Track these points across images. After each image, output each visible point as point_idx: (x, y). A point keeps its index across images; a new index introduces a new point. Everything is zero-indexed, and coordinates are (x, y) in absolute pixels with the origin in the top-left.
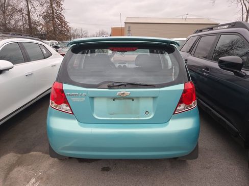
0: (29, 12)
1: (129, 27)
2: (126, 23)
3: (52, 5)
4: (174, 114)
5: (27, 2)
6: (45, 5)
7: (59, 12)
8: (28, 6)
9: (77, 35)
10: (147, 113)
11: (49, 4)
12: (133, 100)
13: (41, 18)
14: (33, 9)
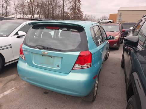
0: (64, 7)
1: (121, 13)
2: (119, 11)
3: (75, 2)
4: (72, 69)
5: (63, 1)
6: (72, 2)
7: (79, 6)
8: (63, 4)
9: (89, 19)
10: (58, 66)
11: (74, 2)
12: (51, 57)
13: (69, 10)
14: (66, 5)
